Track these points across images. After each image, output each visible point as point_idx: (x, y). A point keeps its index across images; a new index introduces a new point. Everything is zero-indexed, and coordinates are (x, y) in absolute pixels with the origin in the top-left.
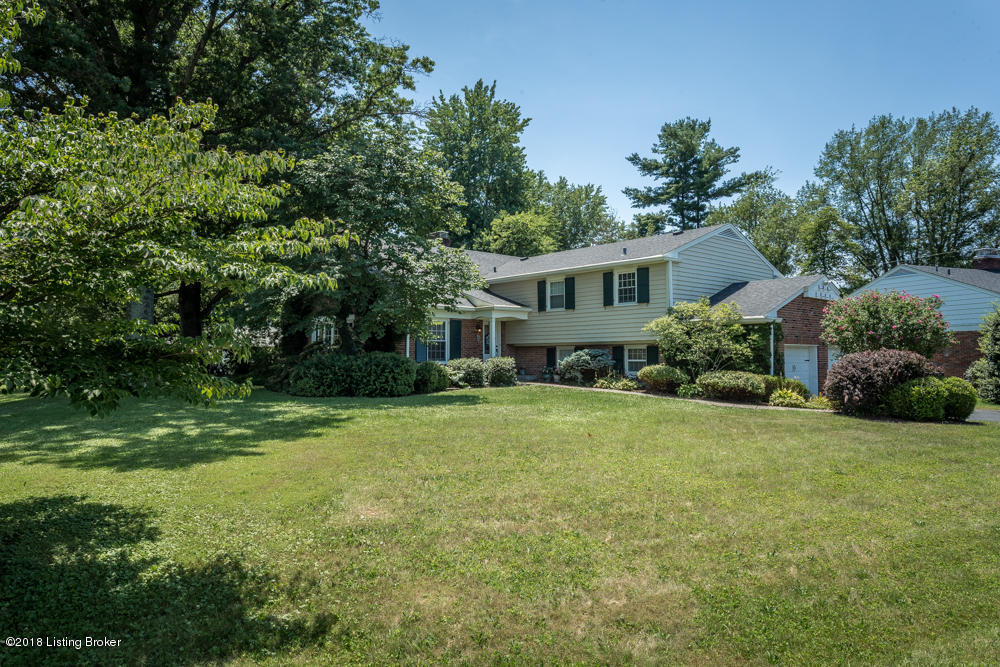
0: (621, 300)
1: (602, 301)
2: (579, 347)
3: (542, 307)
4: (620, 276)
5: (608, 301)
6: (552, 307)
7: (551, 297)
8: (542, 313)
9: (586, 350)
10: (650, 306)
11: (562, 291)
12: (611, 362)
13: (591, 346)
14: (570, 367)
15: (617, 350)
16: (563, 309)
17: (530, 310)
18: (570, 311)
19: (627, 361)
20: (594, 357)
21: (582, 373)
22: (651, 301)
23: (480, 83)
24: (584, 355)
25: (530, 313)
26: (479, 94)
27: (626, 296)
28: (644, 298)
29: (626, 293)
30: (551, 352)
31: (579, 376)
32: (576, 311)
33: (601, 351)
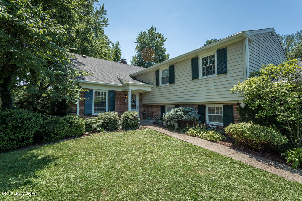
0: (204, 75)
1: (191, 77)
2: (177, 106)
3: (157, 84)
4: (203, 59)
5: (195, 76)
6: (162, 84)
7: (162, 78)
8: (158, 87)
9: (181, 108)
10: (228, 75)
11: (167, 74)
12: (197, 116)
13: (184, 105)
14: (170, 118)
15: (201, 108)
16: (168, 84)
17: (152, 86)
18: (172, 85)
19: (207, 115)
20: (186, 112)
21: (178, 123)
22: (229, 72)
23: (152, 27)
24: (179, 111)
25: (152, 88)
26: (152, 31)
27: (208, 71)
28: (223, 70)
29: (207, 69)
30: (163, 108)
31: (176, 125)
32: (175, 85)
33: (190, 109)
